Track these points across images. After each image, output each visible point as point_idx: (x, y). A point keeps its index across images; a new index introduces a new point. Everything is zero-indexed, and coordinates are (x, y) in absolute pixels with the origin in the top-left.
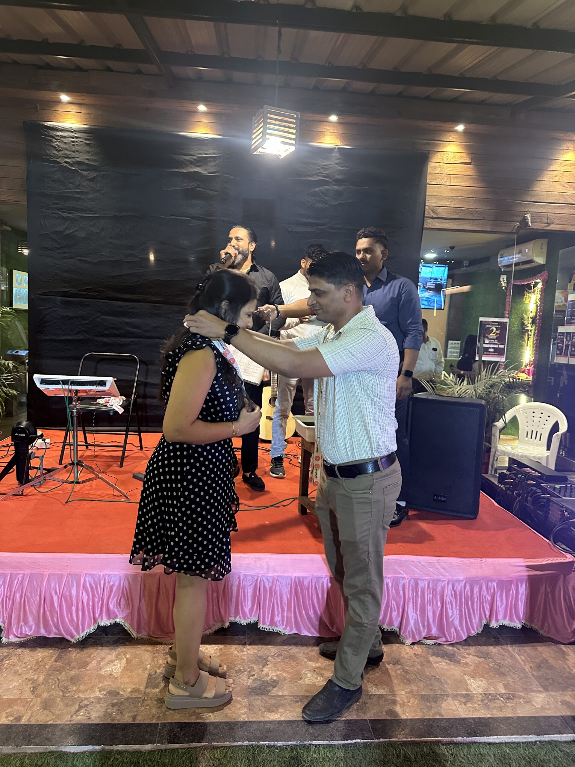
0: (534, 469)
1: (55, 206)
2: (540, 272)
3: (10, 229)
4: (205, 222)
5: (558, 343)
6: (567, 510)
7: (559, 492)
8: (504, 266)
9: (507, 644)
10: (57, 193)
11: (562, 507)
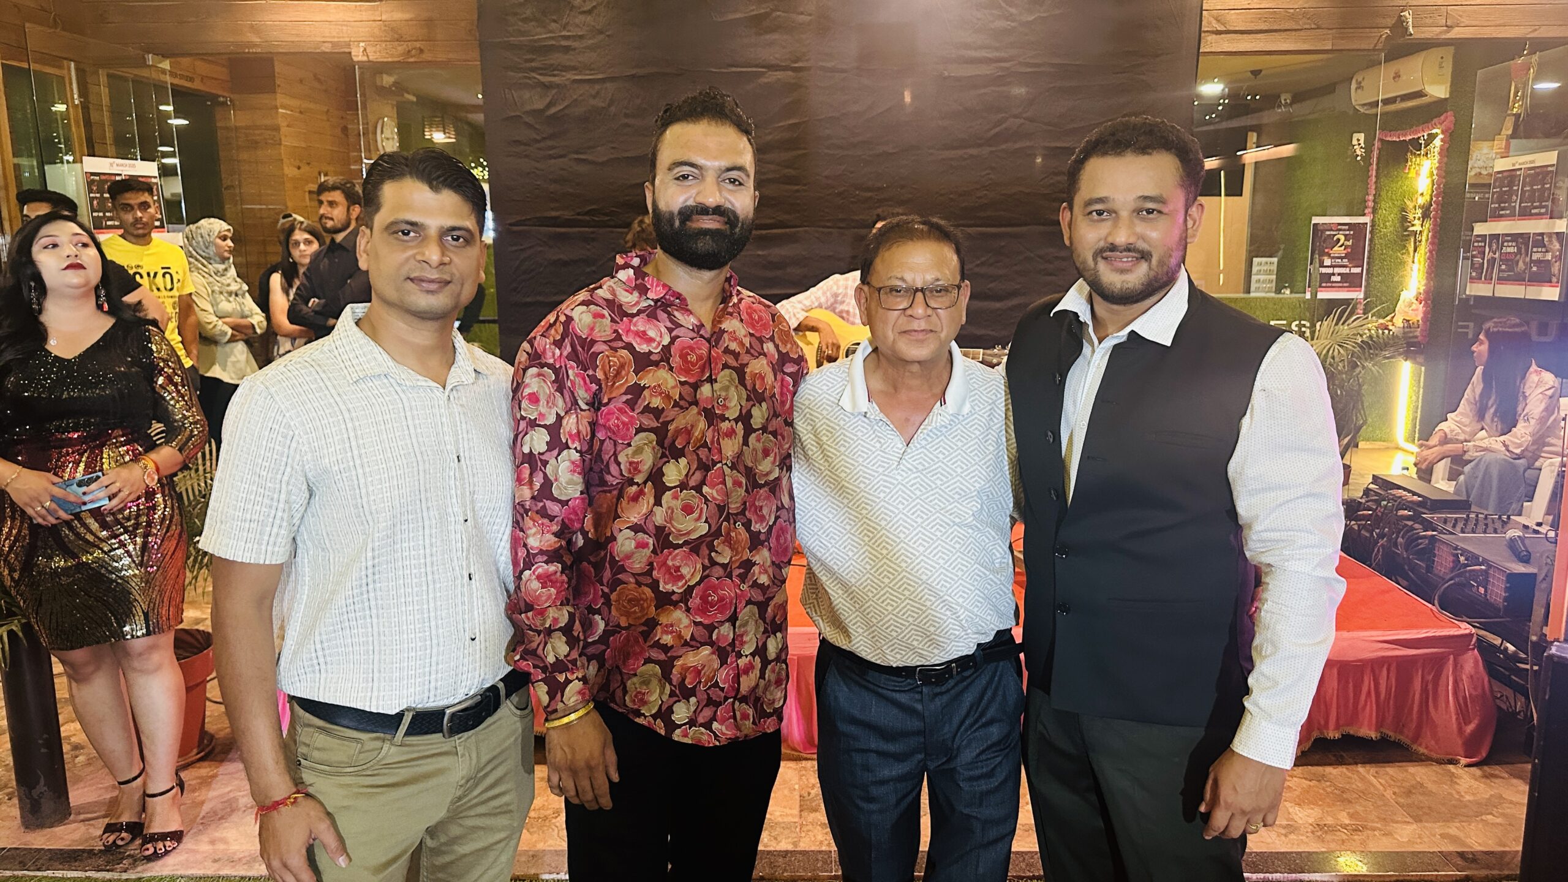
0: (1409, 491)
1: (528, 65)
2: (1439, 115)
3: (414, 99)
4: (790, 73)
5: (1473, 256)
6: (1464, 552)
7: (1454, 526)
8: (1364, 105)
9: (1356, 763)
10: (531, 41)
11: (1456, 549)
